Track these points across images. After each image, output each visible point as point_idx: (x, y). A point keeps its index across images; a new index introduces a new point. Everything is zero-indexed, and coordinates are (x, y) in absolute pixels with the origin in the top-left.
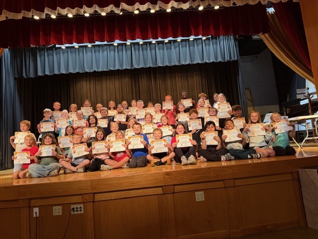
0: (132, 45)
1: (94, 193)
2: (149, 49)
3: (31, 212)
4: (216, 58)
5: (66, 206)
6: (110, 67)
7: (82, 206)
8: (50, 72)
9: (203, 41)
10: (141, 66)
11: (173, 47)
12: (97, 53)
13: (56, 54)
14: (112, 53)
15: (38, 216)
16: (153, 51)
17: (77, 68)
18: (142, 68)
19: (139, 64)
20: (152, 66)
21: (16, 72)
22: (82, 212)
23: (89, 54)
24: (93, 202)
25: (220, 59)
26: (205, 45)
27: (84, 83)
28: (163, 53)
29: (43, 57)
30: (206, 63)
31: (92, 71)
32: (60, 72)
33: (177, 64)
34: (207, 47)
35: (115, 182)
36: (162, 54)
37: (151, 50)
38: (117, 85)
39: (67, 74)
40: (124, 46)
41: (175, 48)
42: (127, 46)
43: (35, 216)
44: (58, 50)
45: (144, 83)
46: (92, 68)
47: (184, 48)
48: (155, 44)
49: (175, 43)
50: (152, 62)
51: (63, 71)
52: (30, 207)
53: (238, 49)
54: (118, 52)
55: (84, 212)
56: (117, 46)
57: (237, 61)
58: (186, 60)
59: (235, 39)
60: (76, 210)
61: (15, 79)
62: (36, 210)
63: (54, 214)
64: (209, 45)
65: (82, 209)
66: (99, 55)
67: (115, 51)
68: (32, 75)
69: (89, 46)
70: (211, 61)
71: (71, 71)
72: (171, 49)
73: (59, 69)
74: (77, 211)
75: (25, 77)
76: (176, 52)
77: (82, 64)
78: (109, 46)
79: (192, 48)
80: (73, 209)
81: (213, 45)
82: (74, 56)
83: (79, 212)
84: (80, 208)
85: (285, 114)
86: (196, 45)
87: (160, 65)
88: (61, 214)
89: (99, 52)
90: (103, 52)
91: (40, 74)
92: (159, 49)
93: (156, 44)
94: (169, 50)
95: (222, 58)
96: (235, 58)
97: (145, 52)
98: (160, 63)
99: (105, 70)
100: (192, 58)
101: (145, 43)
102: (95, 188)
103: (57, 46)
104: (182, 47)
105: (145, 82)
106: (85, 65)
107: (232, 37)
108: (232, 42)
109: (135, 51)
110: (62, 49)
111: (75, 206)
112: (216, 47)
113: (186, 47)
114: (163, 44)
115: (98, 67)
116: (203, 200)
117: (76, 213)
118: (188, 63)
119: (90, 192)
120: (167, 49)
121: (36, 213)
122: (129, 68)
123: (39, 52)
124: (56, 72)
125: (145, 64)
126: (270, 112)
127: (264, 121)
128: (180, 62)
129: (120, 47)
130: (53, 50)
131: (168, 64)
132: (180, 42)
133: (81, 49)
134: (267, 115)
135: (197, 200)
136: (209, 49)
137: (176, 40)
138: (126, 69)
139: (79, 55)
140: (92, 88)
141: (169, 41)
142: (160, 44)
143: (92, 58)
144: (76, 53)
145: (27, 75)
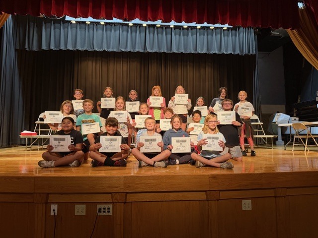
0: (147, 27)
1: (127, 193)
2: (164, 33)
3: (48, 210)
4: (234, 50)
5: (91, 205)
6: (121, 48)
7: (111, 206)
8: (56, 47)
9: (222, 30)
11: (190, 34)
12: (109, 32)
13: (64, 28)
14: (125, 33)
15: (56, 214)
16: (169, 36)
17: (86, 45)
18: (156, 52)
19: (152, 48)
20: (166, 51)
21: (18, 43)
22: (110, 214)
23: (100, 32)
24: (125, 203)
25: (238, 52)
26: (224, 36)
27: (90, 63)
28: (180, 39)
29: (48, 30)
30: (224, 54)
31: (101, 50)
32: (66, 47)
33: (193, 52)
34: (226, 38)
35: (152, 181)
36: (177, 40)
37: (166, 34)
38: (125, 68)
39: (74, 51)
40: (138, 27)
41: (192, 35)
42: (141, 28)
43: (52, 214)
44: (66, 24)
46: (102, 47)
47: (202, 36)
49: (193, 30)
50: (167, 47)
51: (70, 48)
52: (46, 203)
53: (257, 43)
54: (131, 33)
55: (113, 213)
57: (255, 55)
58: (202, 49)
59: (255, 33)
60: (102, 210)
61: (16, 50)
62: (54, 207)
63: (76, 214)
64: (228, 36)
65: (111, 210)
66: (111, 34)
67: (128, 32)
68: (35, 48)
69: (101, 23)
70: (229, 53)
72: (188, 35)
73: (66, 45)
74: (104, 212)
75: (27, 49)
76: (193, 39)
77: (92, 42)
78: (123, 26)
79: (210, 36)
80: (100, 209)
81: (232, 36)
82: (83, 32)
83: (107, 214)
84: (109, 209)
85: (295, 116)
86: (214, 34)
87: (175, 51)
88: (84, 214)
89: (111, 31)
90: (115, 31)
91: (44, 47)
92: (175, 35)
93: (173, 29)
94: (186, 36)
95: (240, 51)
96: (253, 51)
97: (160, 35)
98: (175, 49)
99: (115, 50)
100: (209, 47)
101: (162, 26)
102: (129, 187)
103: (68, 18)
104: (200, 35)
106: (94, 43)
107: (252, 30)
108: (252, 36)
109: (149, 33)
110: (71, 24)
111: (102, 206)
112: (235, 39)
113: (204, 35)
114: (180, 29)
115: (108, 47)
116: (251, 209)
117: (102, 214)
118: (205, 51)
119: (122, 191)
120: (184, 35)
121: (54, 210)
122: (141, 50)
123: (45, 24)
124: (63, 48)
125: (159, 48)
126: (278, 112)
127: (274, 121)
128: (196, 50)
129: (134, 28)
130: (60, 24)
131: (183, 51)
132: (198, 30)
133: (92, 26)
134: (277, 114)
135: (243, 209)
136: (227, 40)
137: (196, 27)
138: (138, 52)
139: (88, 31)
140: (98, 68)
141: (188, 26)
142: (176, 30)
143: (103, 37)
144: (86, 29)
145: (29, 47)
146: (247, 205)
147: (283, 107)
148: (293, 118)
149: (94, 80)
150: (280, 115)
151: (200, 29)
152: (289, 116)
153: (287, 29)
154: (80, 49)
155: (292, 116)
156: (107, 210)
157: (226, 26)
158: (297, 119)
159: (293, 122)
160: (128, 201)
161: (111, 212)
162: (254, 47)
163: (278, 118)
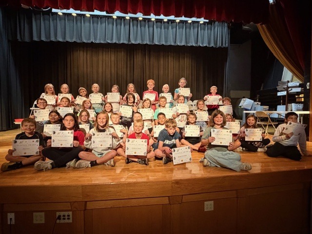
0: (131, 20)
1: (87, 202)
2: (147, 26)
4: (209, 43)
6: (107, 39)
7: (70, 213)
8: (46, 38)
9: (199, 24)
10: (138, 42)
11: (170, 27)
12: (95, 25)
13: (53, 20)
14: (110, 26)
15: (13, 222)
16: (151, 29)
17: (75, 37)
18: (139, 44)
19: (136, 40)
20: (148, 43)
21: (10, 34)
22: (71, 221)
23: (87, 24)
24: (85, 210)
25: (212, 45)
26: (201, 29)
27: (81, 53)
28: (161, 32)
29: (38, 21)
30: (200, 46)
31: (89, 42)
32: (56, 39)
33: (173, 44)
34: (202, 31)
36: (159, 33)
37: (148, 27)
38: (113, 58)
39: (64, 42)
40: (123, 20)
41: (172, 28)
42: (125, 21)
43: (9, 223)
44: (55, 16)
45: (138, 59)
46: (89, 39)
47: (181, 29)
48: (153, 21)
49: (173, 24)
50: (149, 38)
51: (61, 40)
52: (2, 212)
53: (229, 36)
54: (116, 25)
56: (116, 19)
57: (226, 49)
58: (181, 42)
59: (228, 27)
60: (62, 217)
61: (9, 41)
62: (11, 216)
63: (35, 222)
64: (204, 29)
65: (71, 217)
66: (97, 27)
67: (113, 24)
68: (27, 39)
69: (87, 15)
70: (205, 45)
71: (68, 39)
72: (168, 29)
73: (56, 36)
74: (64, 219)
75: (20, 40)
76: (172, 32)
77: (80, 34)
78: (108, 18)
79: (188, 30)
80: (60, 216)
81: (208, 30)
82: (72, 25)
83: (66, 221)
84: (68, 216)
85: (258, 100)
86: (192, 27)
87: (157, 43)
88: (43, 222)
89: (98, 24)
90: (101, 23)
91: (35, 39)
92: (157, 28)
93: (155, 22)
94: (166, 30)
95: (214, 44)
96: (226, 44)
97: (143, 28)
98: (156, 41)
99: (102, 42)
100: (187, 40)
101: (144, 19)
102: (88, 195)
103: (54, 10)
104: (179, 29)
105: (140, 58)
106: (82, 35)
107: (226, 24)
108: (226, 29)
109: (133, 26)
110: (59, 15)
111: (62, 214)
112: (211, 32)
113: (183, 29)
114: (161, 23)
115: (95, 39)
116: (212, 209)
117: (62, 221)
118: (183, 44)
119: (81, 200)
120: (164, 29)
121: (11, 219)
122: (126, 42)
123: (35, 14)
124: (53, 39)
125: (142, 40)
126: (244, 97)
127: (240, 105)
128: (175, 42)
129: (119, 21)
130: (49, 15)
131: (164, 43)
132: (177, 23)
133: (79, 18)
134: (243, 99)
135: (206, 210)
136: (204, 34)
137: (175, 20)
138: (123, 44)
139: (76, 23)
140: (88, 58)
141: (168, 20)
142: (158, 23)
143: (90, 29)
144: (74, 21)
145: (21, 38)
146: (209, 206)
147: (248, 92)
148: (256, 103)
149: (85, 69)
150: (245, 100)
151: (179, 23)
152: (253, 101)
153: (257, 23)
155: (255, 101)
156: (66, 217)
157: (202, 20)
158: (260, 103)
159: (255, 106)
160: (88, 208)
161: (71, 219)
162: (227, 40)
163: (244, 103)
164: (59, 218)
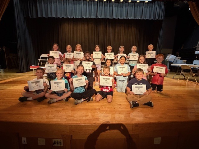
0: (98, 2)
1: (72, 135)
2: (109, 5)
4: (150, 17)
6: (83, 16)
7: (62, 141)
8: (46, 15)
9: (144, 3)
10: (102, 17)
11: (124, 6)
12: (75, 5)
13: (49, 3)
14: (85, 6)
15: (26, 143)
16: (111, 8)
17: (63, 14)
18: (103, 18)
19: (101, 15)
20: (109, 18)
21: (24, 13)
22: (62, 145)
23: (70, 5)
25: (152, 18)
27: (67, 25)
28: (118, 9)
29: (41, 4)
30: (143, 19)
31: (72, 17)
32: (52, 16)
33: (125, 18)
34: (146, 8)
36: (116, 10)
37: (110, 7)
38: (86, 28)
39: (56, 18)
40: (93, 2)
41: (125, 7)
42: (95, 2)
43: (23, 143)
45: (102, 28)
46: (72, 15)
47: (131, 8)
49: (126, 3)
50: (110, 15)
51: (54, 16)
52: (18, 137)
53: (164, 12)
54: (89, 6)
57: (161, 21)
58: (131, 16)
59: (165, 5)
60: (56, 143)
61: (24, 18)
62: (24, 139)
63: (39, 144)
65: (62, 143)
66: (77, 7)
67: (87, 5)
68: (35, 17)
70: (147, 19)
72: (122, 8)
73: (51, 14)
74: (58, 144)
75: (30, 17)
76: (125, 10)
78: (84, 1)
79: (136, 8)
80: (55, 142)
81: (150, 7)
82: (61, 6)
83: (59, 145)
86: (139, 6)
87: (115, 18)
88: (45, 144)
89: (77, 5)
90: (79, 4)
91: (39, 16)
92: (115, 7)
93: (114, 3)
94: (121, 8)
95: (154, 17)
96: (162, 18)
97: (106, 7)
98: (114, 16)
99: (80, 17)
100: (135, 15)
102: (74, 131)
106: (67, 13)
107: (163, 3)
108: (162, 7)
109: (100, 6)
111: (56, 140)
112: (152, 9)
113: (133, 7)
114: (118, 3)
115: (76, 16)
116: (159, 143)
117: (56, 145)
118: (132, 18)
119: (68, 134)
120: (120, 7)
121: (24, 141)
122: (95, 17)
124: (50, 16)
125: (105, 16)
128: (127, 17)
131: (119, 18)
132: (129, 3)
133: (66, 1)
134: (168, 55)
136: (147, 10)
138: (93, 18)
139: (64, 5)
140: (71, 28)
141: (123, 1)
142: (116, 3)
143: (72, 9)
144: (62, 3)
145: (31, 16)
146: (157, 141)
147: (171, 50)
148: (178, 58)
149: (69, 35)
150: (170, 56)
151: (130, 2)
152: (175, 57)
153: (189, 1)
154: (60, 17)
155: (177, 56)
156: (59, 143)
158: (180, 58)
159: (177, 60)
160: (73, 139)
161: (62, 144)
162: (163, 15)
163: (169, 57)
164: (55, 143)
